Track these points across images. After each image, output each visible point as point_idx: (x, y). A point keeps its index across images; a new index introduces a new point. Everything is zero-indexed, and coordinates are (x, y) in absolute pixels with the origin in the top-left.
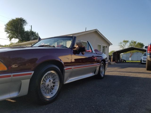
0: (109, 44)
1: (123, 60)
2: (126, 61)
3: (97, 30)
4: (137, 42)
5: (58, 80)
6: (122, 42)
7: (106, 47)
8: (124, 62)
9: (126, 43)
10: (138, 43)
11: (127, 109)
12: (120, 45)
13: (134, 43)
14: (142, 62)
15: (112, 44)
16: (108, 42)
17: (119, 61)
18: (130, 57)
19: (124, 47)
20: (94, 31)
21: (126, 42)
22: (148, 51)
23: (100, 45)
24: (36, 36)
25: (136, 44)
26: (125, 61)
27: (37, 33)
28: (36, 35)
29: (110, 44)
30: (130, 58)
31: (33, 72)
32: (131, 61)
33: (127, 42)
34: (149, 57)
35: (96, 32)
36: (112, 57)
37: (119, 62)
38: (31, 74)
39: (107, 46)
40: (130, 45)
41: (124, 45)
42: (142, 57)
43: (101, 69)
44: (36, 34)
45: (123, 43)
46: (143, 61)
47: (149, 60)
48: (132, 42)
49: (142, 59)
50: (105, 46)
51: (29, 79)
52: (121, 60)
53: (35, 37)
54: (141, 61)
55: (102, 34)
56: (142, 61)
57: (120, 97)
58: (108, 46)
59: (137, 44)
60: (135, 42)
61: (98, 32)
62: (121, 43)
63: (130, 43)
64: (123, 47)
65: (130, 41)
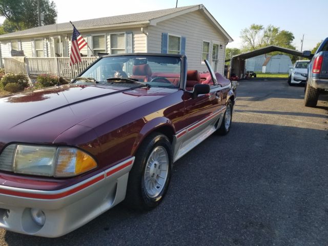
0: (226, 39)
1: (251, 72)
2: (255, 76)
3: (203, 6)
4: (280, 30)
5: (166, 161)
6: (248, 29)
7: (221, 46)
8: (253, 77)
9: (257, 31)
10: (283, 32)
11: (295, 211)
12: (244, 35)
13: (273, 30)
14: (293, 81)
15: (232, 40)
16: (225, 33)
17: (243, 76)
18: (265, 65)
19: (252, 40)
20: (197, 8)
21: (256, 28)
22: (314, 68)
23: (209, 43)
24: (49, 10)
25: (276, 35)
26: (254, 74)
27: (53, 2)
28: (49, 7)
29: (228, 40)
30: (263, 67)
31: (134, 158)
32: (266, 73)
33: (260, 28)
34: (314, 82)
35: (201, 12)
36: (230, 68)
37: (243, 79)
38: (130, 163)
39: (222, 43)
40: (265, 36)
41: (252, 36)
42: (292, 70)
43: (226, 116)
44: (50, 4)
45: (251, 31)
46: (295, 80)
47: (312, 87)
48: (270, 30)
49: (293, 75)
50: (217, 45)
51: (127, 172)
52: (248, 75)
53: (48, 13)
54: (290, 78)
55: (213, 17)
56: (292, 78)
57: (275, 182)
58: (223, 45)
59: (280, 34)
60: (276, 30)
61: (205, 11)
62: (246, 31)
63: (265, 32)
64: (250, 40)
65: (266, 27)
